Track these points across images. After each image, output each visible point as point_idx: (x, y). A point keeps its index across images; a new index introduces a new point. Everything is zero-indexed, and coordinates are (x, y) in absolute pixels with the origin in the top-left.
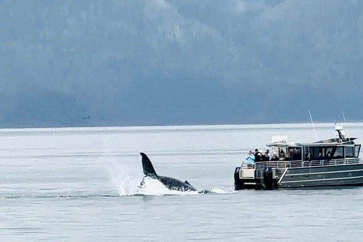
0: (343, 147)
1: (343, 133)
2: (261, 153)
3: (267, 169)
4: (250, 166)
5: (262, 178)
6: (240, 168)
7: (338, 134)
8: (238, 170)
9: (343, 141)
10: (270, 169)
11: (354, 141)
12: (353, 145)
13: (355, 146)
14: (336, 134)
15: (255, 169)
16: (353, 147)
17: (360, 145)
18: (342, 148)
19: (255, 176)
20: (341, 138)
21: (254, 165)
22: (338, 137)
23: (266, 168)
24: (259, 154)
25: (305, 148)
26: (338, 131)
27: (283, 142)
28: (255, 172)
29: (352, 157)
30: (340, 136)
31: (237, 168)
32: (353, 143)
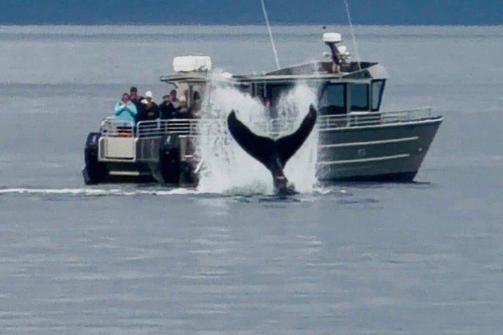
0: (345, 85)
1: (342, 49)
2: (149, 99)
3: (168, 139)
4: (123, 131)
5: (155, 159)
6: (99, 135)
7: (330, 53)
8: (94, 140)
9: (342, 70)
10: (175, 137)
11: (370, 69)
12: (368, 81)
13: (374, 81)
14: (325, 53)
15: (137, 139)
16: (367, 85)
17: (384, 81)
18: (342, 87)
19: (138, 155)
20: (337, 63)
21: (135, 128)
22: (330, 60)
23: (165, 136)
24: (145, 102)
25: (256, 87)
26: (332, 45)
27: (200, 71)
28: (138, 144)
29: (365, 109)
30: (335, 58)
31: (92, 135)
32: (367, 75)
